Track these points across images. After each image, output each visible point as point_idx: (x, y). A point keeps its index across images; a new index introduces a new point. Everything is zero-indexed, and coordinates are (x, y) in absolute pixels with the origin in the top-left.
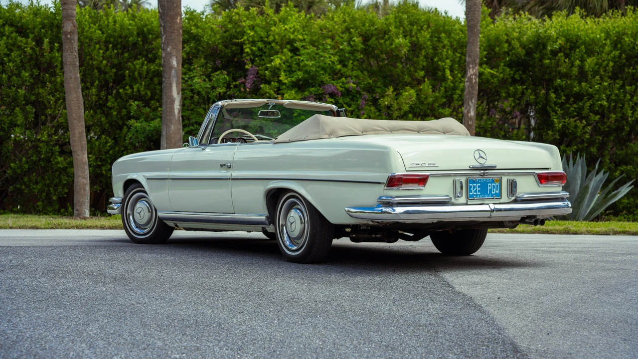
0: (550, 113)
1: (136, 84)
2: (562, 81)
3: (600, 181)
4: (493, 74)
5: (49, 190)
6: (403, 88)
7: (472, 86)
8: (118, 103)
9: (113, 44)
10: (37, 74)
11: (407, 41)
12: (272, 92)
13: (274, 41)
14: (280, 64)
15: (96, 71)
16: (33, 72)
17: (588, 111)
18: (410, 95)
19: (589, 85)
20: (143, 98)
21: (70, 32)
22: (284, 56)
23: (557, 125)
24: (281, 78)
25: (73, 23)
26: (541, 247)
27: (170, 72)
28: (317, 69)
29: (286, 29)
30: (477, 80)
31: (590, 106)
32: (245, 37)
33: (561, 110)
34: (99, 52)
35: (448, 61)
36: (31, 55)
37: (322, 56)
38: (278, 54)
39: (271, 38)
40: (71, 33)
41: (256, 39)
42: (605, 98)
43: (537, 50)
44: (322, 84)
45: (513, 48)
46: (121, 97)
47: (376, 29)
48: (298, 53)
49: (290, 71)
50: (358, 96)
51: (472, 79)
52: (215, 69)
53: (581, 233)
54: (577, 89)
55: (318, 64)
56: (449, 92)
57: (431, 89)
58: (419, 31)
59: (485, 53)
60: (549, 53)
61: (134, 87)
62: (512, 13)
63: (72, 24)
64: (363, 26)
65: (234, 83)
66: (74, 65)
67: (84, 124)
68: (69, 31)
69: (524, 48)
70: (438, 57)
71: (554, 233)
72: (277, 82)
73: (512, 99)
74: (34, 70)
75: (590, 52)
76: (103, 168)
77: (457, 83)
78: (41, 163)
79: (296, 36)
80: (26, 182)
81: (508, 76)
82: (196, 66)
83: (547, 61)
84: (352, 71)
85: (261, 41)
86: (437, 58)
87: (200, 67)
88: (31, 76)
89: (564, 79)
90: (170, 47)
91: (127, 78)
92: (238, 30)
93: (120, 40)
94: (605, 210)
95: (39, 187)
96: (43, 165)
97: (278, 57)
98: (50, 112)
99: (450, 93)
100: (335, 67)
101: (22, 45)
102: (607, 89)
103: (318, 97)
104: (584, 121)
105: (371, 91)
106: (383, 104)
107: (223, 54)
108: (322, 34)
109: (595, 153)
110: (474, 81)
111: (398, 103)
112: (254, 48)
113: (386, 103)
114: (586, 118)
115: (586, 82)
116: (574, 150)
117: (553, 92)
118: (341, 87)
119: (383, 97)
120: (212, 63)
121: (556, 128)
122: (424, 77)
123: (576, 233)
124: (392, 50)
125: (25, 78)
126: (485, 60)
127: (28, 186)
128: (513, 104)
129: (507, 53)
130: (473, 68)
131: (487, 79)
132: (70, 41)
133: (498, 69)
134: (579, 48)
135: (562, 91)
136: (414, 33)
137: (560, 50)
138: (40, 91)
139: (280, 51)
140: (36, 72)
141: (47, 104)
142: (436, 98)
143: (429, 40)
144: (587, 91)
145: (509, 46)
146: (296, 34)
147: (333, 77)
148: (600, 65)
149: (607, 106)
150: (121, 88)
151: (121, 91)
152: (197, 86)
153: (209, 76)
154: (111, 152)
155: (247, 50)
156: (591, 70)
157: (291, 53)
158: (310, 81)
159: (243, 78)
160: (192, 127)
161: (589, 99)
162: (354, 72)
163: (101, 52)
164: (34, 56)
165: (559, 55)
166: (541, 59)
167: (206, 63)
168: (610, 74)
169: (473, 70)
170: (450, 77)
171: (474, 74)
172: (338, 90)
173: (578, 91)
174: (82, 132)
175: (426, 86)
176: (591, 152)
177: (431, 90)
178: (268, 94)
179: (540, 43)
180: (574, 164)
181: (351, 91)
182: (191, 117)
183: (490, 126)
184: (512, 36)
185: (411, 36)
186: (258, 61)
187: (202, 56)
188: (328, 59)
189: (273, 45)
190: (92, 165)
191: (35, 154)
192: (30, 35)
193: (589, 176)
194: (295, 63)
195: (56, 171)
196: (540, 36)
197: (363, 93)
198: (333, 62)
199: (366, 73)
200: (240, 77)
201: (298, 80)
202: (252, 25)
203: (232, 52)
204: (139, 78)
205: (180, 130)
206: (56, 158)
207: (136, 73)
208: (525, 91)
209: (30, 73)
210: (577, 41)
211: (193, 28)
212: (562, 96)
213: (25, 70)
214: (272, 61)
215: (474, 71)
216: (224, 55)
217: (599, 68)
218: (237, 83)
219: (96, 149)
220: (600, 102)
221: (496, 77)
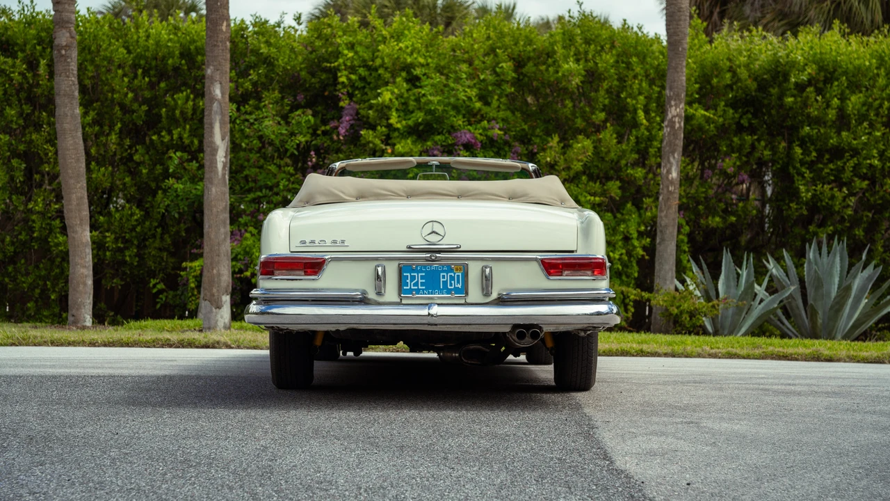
0: (794, 176)
1: (177, 128)
2: (812, 129)
3: (869, 278)
4: (709, 117)
5: (45, 285)
6: (574, 137)
7: (674, 132)
8: (150, 156)
9: (143, 69)
10: (29, 111)
11: (581, 67)
12: (378, 142)
13: (382, 66)
14: (391, 100)
15: (117, 108)
16: (23, 110)
17: (852, 174)
18: (584, 147)
19: (852, 136)
20: (188, 149)
21: (66, 46)
22: (397, 88)
23: (804, 194)
24: (391, 121)
25: (70, 32)
26: (772, 384)
27: (211, 106)
28: (446, 108)
29: (400, 49)
30: (682, 124)
31: (854, 167)
32: (341, 61)
33: (811, 172)
34: (123, 81)
35: (641, 98)
36: (21, 84)
37: (453, 89)
38: (387, 85)
39: (378, 62)
40: (68, 47)
41: (356, 63)
42: (876, 155)
43: (775, 83)
44: (453, 129)
45: (739, 80)
46: (155, 148)
47: (534, 50)
48: (418, 84)
49: (405, 110)
50: (507, 149)
51: (675, 122)
52: (294, 107)
53: (839, 360)
54: (833, 141)
55: (447, 100)
56: (642, 143)
57: (616, 138)
58: (599, 53)
59: (697, 86)
60: (792, 86)
61: (174, 132)
62: (737, 28)
63: (68, 35)
64: (516, 44)
65: (323, 128)
66: (71, 97)
67: (85, 185)
68: (64, 44)
69: (755, 79)
70: (626, 91)
71: (797, 360)
72: (385, 127)
73: (737, 155)
74: (24, 106)
75: (854, 86)
76: (127, 253)
77: (655, 130)
78: (33, 244)
79: (416, 59)
80: (10, 273)
81: (731, 121)
82: (267, 102)
83: (791, 99)
84: (499, 111)
85: (363, 67)
86: (624, 93)
87: (273, 104)
88: (21, 114)
89: (816, 127)
90: (212, 67)
91: (164, 120)
92: (330, 49)
93: (154, 63)
94: (877, 323)
95: (30, 280)
96: (36, 247)
97: (387, 90)
98: (47, 169)
99: (643, 145)
100: (472, 106)
101: (7, 68)
102: (880, 142)
103: (446, 150)
104: (845, 189)
105: (526, 141)
106: (544, 161)
107: (307, 85)
108: (454, 56)
109: (862, 237)
110: (677, 125)
111: (566, 160)
112: (353, 77)
113: (548, 159)
114: (849, 184)
115: (848, 130)
116: (830, 232)
117: (798, 145)
118: (481, 134)
119: (544, 150)
120: (291, 98)
121: (802, 198)
122: (605, 121)
123: (830, 360)
124: (558, 81)
125: (10, 118)
126: (697, 96)
127: (14, 279)
128: (738, 163)
129: (730, 87)
130: (676, 106)
131: (700, 124)
132: (65, 60)
133: (716, 110)
134: (837, 80)
135: (813, 144)
136: (590, 56)
137: (810, 82)
138: (33, 137)
139: (391, 80)
140: (27, 109)
141: (44, 157)
142: (624, 152)
143: (612, 66)
144: (849, 144)
145: (733, 77)
146: (415, 55)
147: (469, 121)
148: (871, 105)
149: (879, 167)
150: (154, 134)
151: (154, 138)
152: (267, 132)
153: (285, 118)
154: (138, 229)
155: (343, 79)
156: (856, 112)
157: (407, 84)
158: (435, 126)
159: (336, 121)
160: (259, 194)
161: (852, 157)
162: (501, 113)
163: (126, 80)
164: (26, 86)
165: (808, 90)
166: (781, 97)
167: (283, 98)
168: (884, 119)
169: (676, 109)
170: (644, 121)
171: (677, 115)
172: (475, 138)
173: (835, 144)
174: (82, 198)
175: (608, 136)
176: (855, 235)
177: (615, 141)
178: (371, 145)
179: (778, 73)
180: (829, 253)
181: (497, 141)
182: (259, 178)
183: (703, 195)
184: (737, 63)
185: (587, 61)
186: (359, 96)
187: (277, 87)
188: (463, 94)
189: (381, 71)
190: (110, 248)
191: (25, 230)
192: (19, 53)
193: (852, 272)
194: (413, 98)
195: (57, 256)
196: (778, 61)
197: (513, 144)
198: (470, 98)
199: (518, 114)
200: (333, 119)
201: (417, 125)
202: (350, 43)
203: (321, 82)
204: (181, 120)
205: (225, 194)
206: (56, 237)
207: (177, 112)
208: (756, 143)
209: (19, 110)
210: (835, 70)
211: (262, 45)
212: (811, 152)
213: (10, 106)
214: (379, 95)
215: (678, 110)
216: (310, 87)
217: (868, 110)
218: (328, 128)
219: (116, 224)
220: (868, 161)
221: (713, 123)
